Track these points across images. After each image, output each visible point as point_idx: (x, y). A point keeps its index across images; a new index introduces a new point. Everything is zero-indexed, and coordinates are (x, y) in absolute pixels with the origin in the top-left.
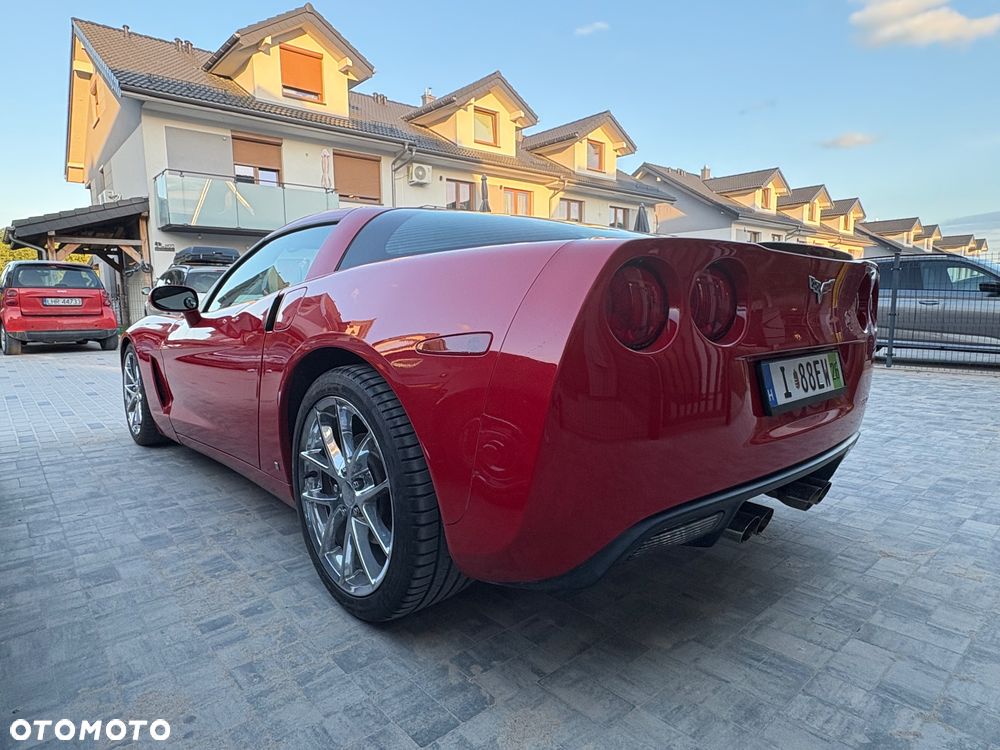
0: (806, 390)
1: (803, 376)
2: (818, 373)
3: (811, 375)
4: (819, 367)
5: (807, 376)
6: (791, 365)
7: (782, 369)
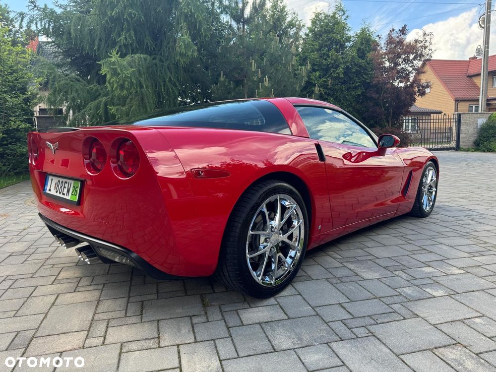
0: (57, 192)
1: (58, 186)
2: (65, 187)
3: (61, 187)
4: (66, 185)
5: (60, 186)
6: (56, 180)
7: (52, 180)
